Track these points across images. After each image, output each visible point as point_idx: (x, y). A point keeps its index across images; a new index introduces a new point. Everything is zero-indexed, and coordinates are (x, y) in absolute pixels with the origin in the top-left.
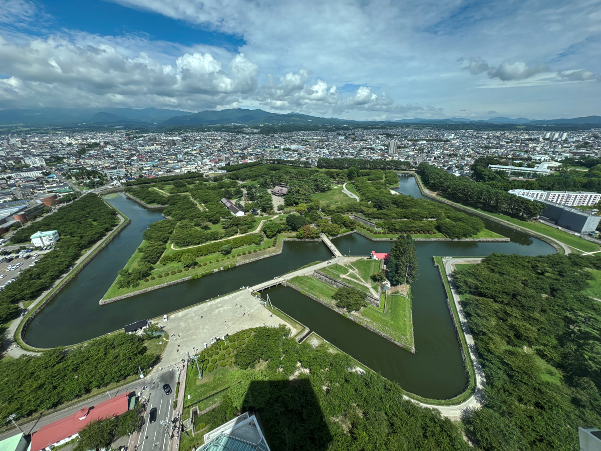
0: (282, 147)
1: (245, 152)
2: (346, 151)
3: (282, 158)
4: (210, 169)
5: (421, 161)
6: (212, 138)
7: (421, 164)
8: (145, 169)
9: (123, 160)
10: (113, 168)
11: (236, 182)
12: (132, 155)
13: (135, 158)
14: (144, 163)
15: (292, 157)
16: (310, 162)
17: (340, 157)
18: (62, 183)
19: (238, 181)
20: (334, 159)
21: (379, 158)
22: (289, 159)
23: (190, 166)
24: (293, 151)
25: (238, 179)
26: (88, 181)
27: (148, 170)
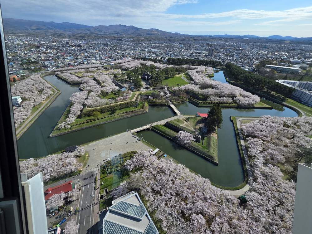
0: (146, 50)
1: (125, 53)
2: (184, 54)
3: (147, 57)
4: (104, 63)
5: (227, 61)
7: (228, 63)
8: (66, 61)
9: (53, 55)
10: (47, 60)
12: (58, 52)
13: (59, 54)
14: (65, 58)
15: (152, 57)
16: (163, 59)
17: (180, 57)
18: (18, 68)
20: (177, 59)
21: (203, 58)
22: (150, 58)
24: (153, 53)
26: (33, 68)
27: (68, 62)
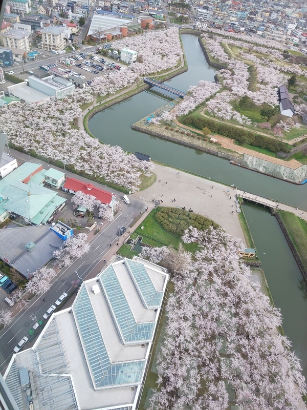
14: (234, 12)
18: (161, 9)
23: (277, 32)
26: (179, 15)
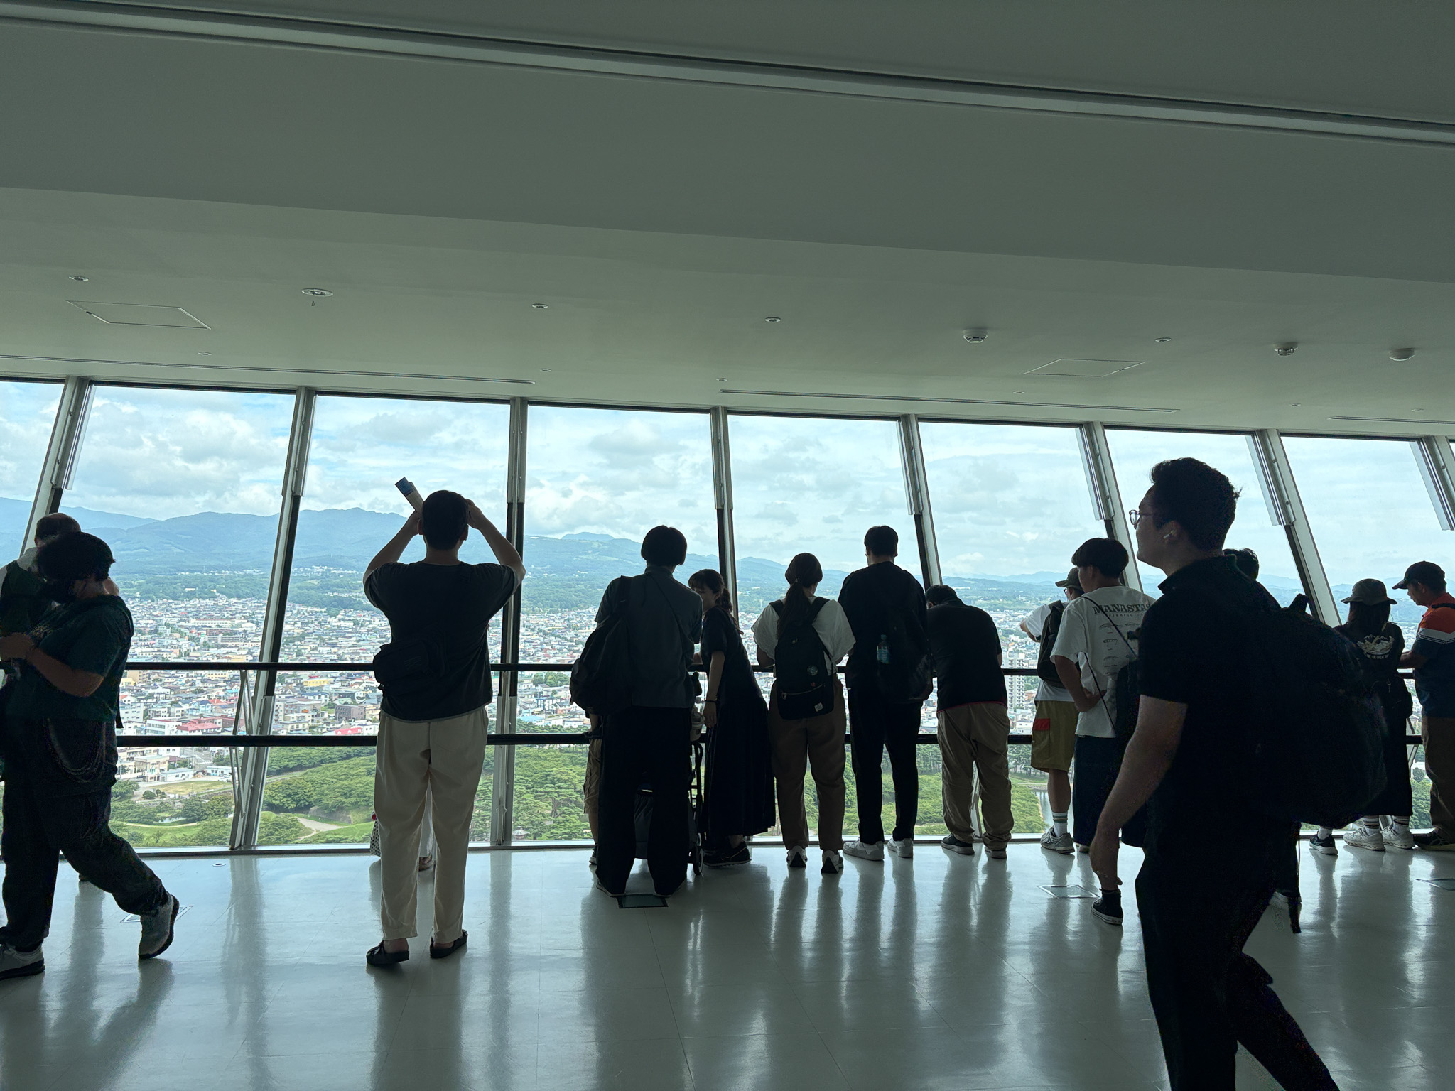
3: (527, 718)
6: (213, 624)
11: (295, 823)
19: (303, 821)
22: (557, 721)
25: (303, 808)
